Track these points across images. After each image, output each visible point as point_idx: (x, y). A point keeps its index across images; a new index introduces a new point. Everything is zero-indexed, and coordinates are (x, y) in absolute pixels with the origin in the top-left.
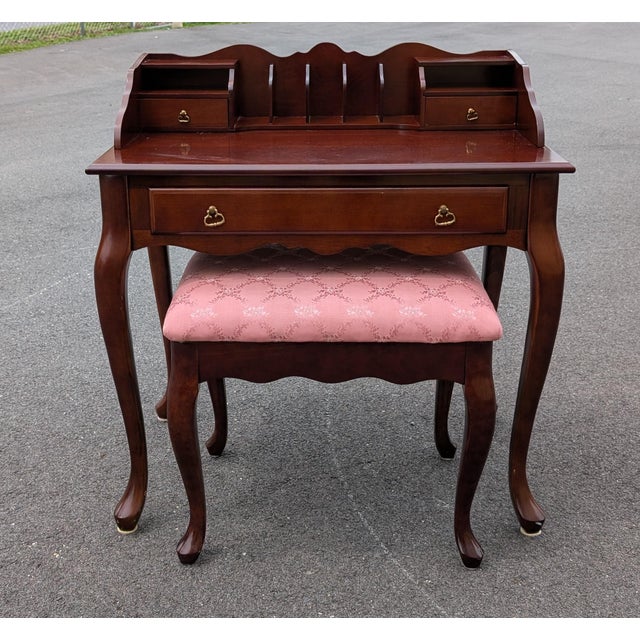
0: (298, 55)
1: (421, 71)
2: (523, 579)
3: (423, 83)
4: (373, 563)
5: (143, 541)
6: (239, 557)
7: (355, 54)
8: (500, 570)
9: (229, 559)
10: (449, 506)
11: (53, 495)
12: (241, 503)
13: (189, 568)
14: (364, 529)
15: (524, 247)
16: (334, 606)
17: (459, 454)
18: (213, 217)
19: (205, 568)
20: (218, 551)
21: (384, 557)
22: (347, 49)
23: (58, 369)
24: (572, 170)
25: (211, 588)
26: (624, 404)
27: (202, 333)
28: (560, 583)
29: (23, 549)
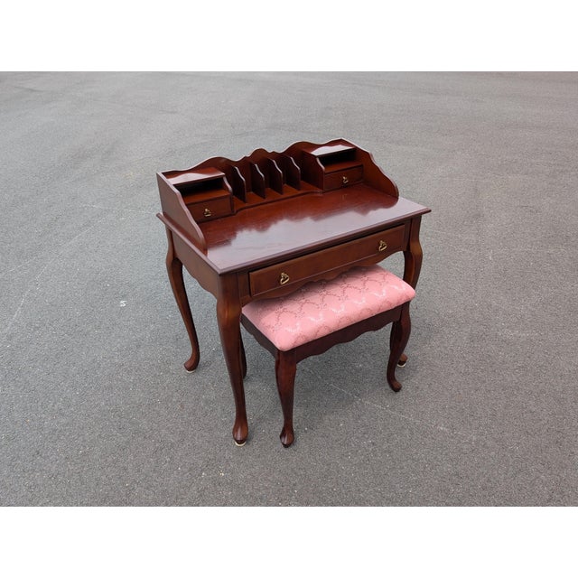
0: (246, 158)
1: (318, 160)
2: (417, 388)
3: (322, 167)
4: (360, 407)
13: (289, 449)
16: (366, 436)
18: (285, 279)
21: (361, 402)
22: (270, 151)
25: (310, 453)
27: (300, 342)
28: (431, 384)
29: (200, 480)
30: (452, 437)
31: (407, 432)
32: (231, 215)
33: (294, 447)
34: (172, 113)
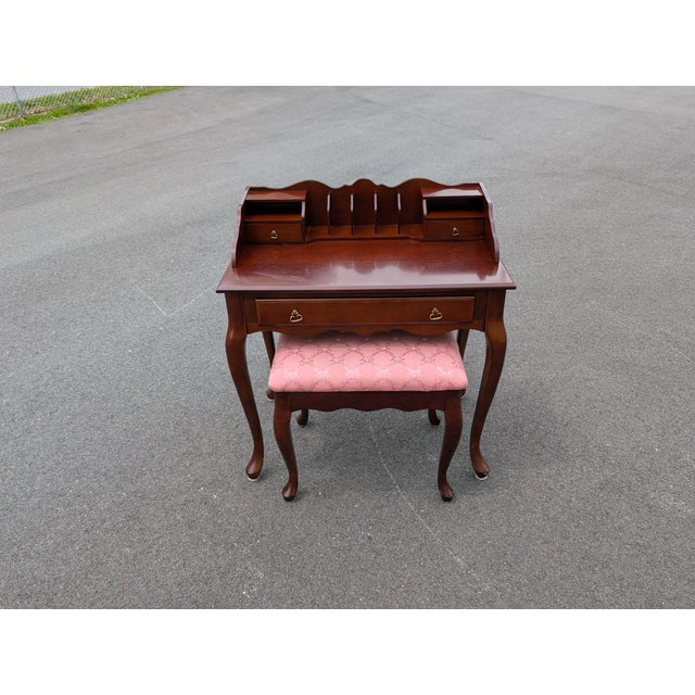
0: (345, 187)
1: (424, 202)
2: (475, 508)
3: (425, 212)
4: (392, 498)
5: (263, 485)
6: (317, 495)
7: (382, 186)
8: (463, 502)
9: (312, 497)
10: (435, 459)
11: (210, 455)
12: (318, 459)
13: (290, 503)
14: (387, 475)
15: (484, 331)
16: (370, 527)
17: (443, 423)
18: (296, 317)
19: (298, 503)
20: (305, 492)
21: (398, 494)
22: (377, 183)
23: (207, 362)
24: (515, 288)
25: (302, 517)
26: (541, 385)
27: (292, 387)
28: (495, 511)
29: (195, 492)
30: (461, 575)
31: (415, 544)
32: (299, 243)
33: (294, 504)
34: (489, 139)
